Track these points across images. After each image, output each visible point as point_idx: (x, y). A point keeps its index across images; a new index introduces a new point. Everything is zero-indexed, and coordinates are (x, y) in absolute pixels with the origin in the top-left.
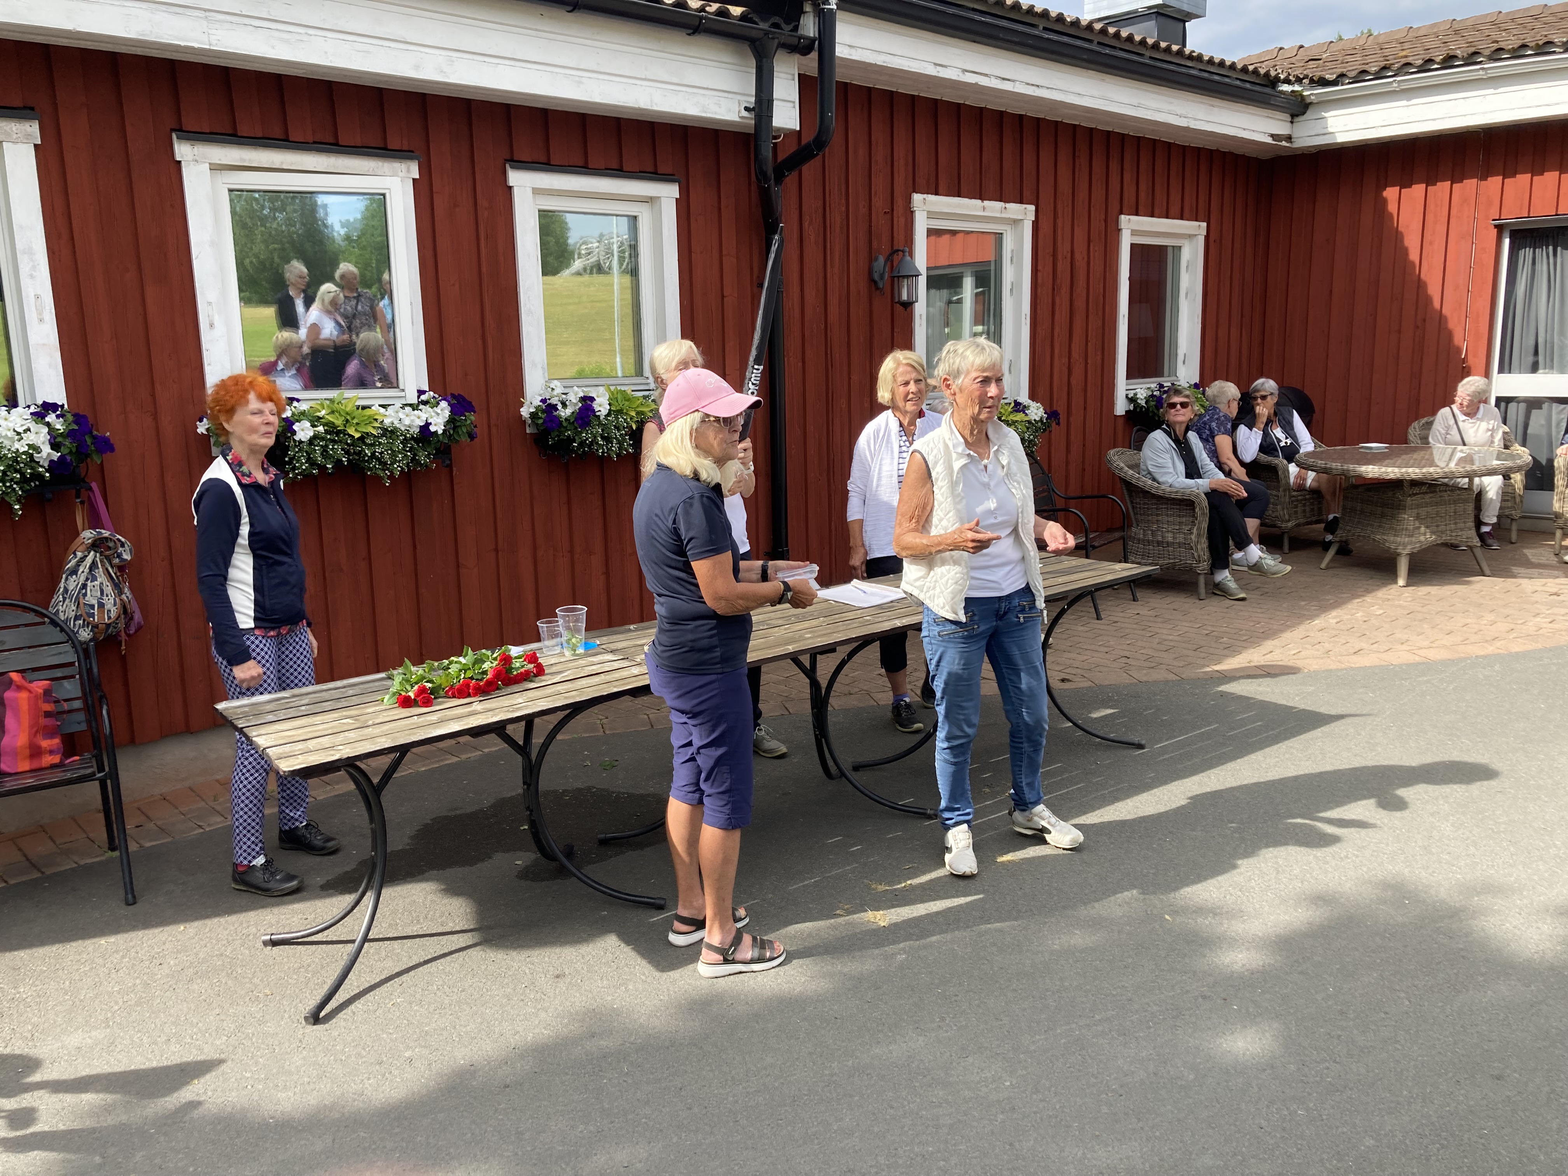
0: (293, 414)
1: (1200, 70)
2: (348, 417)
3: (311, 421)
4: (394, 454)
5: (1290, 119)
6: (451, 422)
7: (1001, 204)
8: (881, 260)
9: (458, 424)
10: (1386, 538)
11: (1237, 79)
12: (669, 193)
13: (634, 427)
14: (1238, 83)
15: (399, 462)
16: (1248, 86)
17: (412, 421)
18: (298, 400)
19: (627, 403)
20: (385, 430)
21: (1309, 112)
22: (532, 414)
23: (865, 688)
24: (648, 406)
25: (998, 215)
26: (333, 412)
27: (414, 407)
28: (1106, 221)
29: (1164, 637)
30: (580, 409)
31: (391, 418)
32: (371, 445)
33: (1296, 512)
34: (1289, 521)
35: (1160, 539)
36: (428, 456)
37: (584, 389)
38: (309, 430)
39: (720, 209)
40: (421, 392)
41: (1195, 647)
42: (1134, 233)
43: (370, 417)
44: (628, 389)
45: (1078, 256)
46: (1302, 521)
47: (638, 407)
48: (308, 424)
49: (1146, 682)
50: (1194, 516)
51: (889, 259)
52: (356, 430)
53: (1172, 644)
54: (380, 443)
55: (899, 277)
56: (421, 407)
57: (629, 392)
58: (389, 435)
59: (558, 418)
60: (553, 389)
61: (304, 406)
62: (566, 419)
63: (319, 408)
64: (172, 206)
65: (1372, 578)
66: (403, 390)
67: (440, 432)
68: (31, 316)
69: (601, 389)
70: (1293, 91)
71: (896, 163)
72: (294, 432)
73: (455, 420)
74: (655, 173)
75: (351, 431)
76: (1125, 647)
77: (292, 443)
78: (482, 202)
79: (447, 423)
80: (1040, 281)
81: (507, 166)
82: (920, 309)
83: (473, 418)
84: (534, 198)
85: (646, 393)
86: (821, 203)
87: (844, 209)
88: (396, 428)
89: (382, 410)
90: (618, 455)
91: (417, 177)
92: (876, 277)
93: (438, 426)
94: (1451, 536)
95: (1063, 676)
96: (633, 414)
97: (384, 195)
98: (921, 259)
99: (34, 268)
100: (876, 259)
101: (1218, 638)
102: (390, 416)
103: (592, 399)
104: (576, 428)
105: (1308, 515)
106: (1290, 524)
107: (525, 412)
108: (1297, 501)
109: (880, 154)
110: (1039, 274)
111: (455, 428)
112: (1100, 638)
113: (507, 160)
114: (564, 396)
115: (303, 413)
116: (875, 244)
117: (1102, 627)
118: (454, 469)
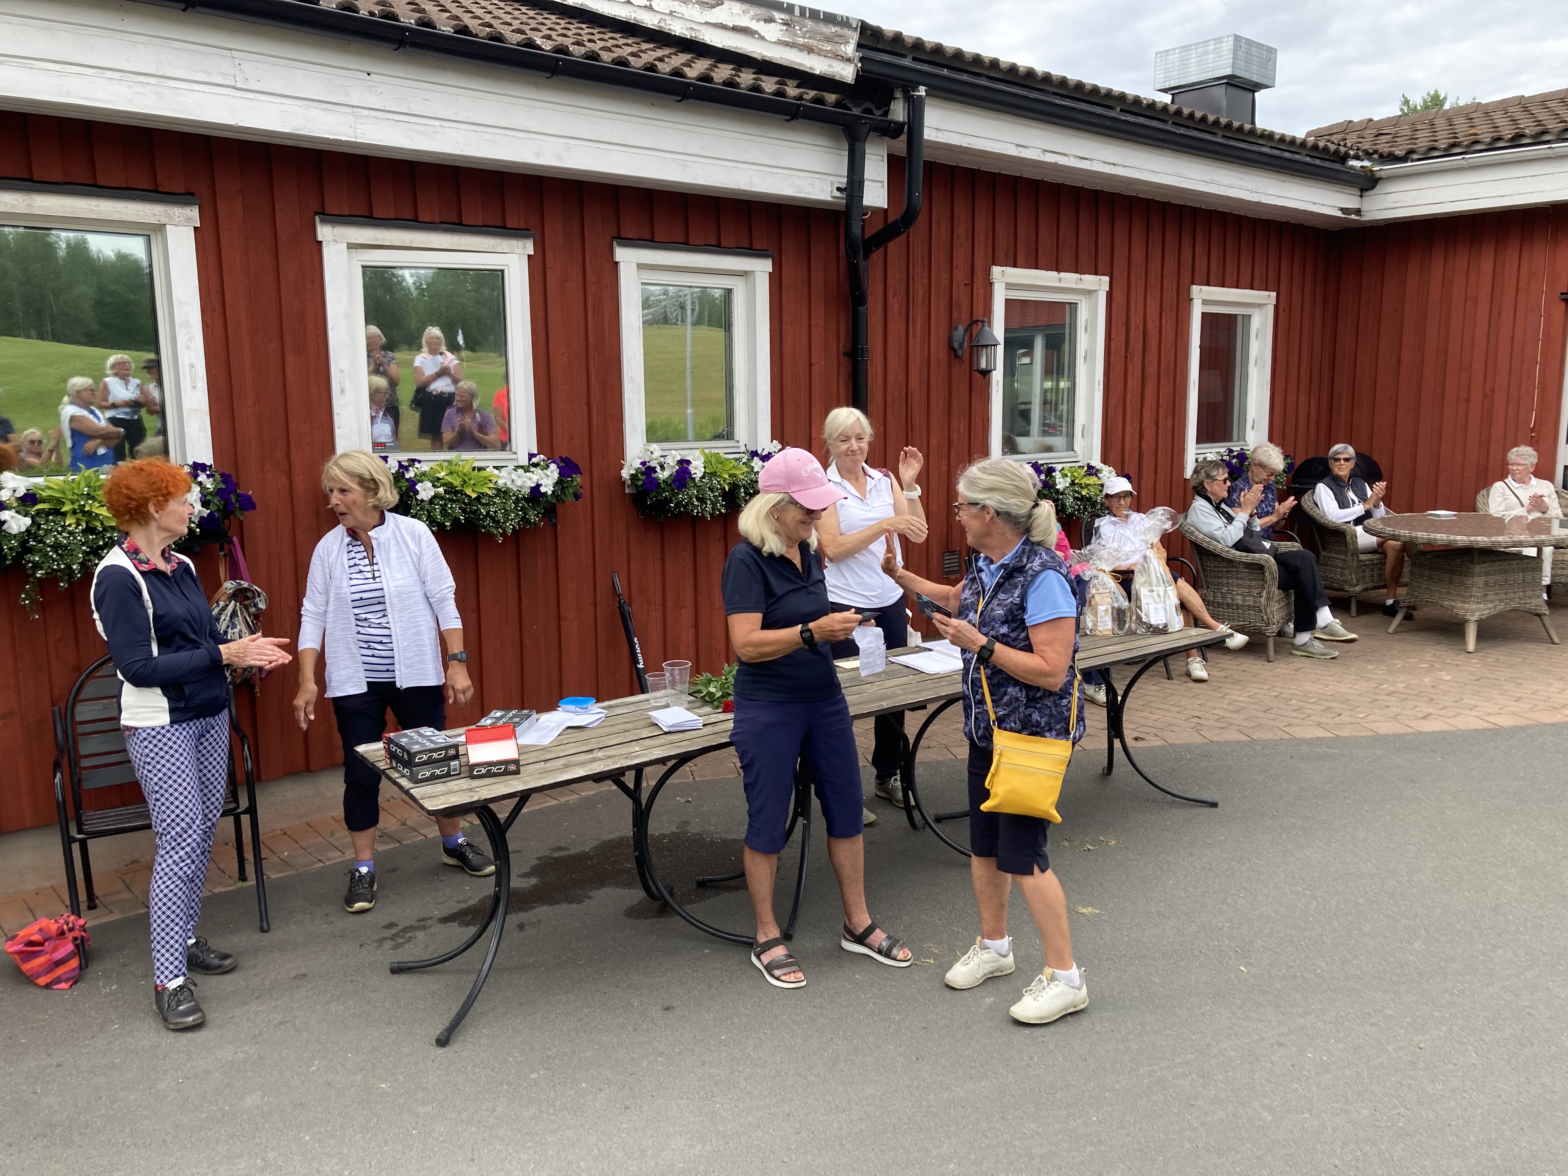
0: (416, 475)
1: (1272, 147)
2: (466, 479)
3: (431, 481)
4: (507, 513)
5: (1359, 193)
6: (559, 483)
7: (1077, 275)
8: (961, 329)
9: (566, 485)
10: (1453, 604)
11: (1307, 155)
12: (762, 267)
13: (727, 489)
14: (1308, 159)
15: (512, 520)
16: (1318, 162)
17: (524, 482)
18: (419, 462)
19: (720, 466)
20: (499, 490)
21: (1378, 187)
22: (632, 475)
23: (943, 742)
24: (739, 469)
25: (1074, 286)
26: (451, 473)
27: (526, 469)
28: (1178, 291)
29: (1234, 698)
30: (677, 471)
31: (504, 479)
32: (486, 504)
33: (1364, 577)
34: (1357, 585)
35: (1229, 601)
36: (537, 515)
37: (682, 452)
38: (431, 490)
39: (810, 282)
40: (531, 456)
41: (1265, 708)
42: (1205, 302)
43: (485, 478)
44: (721, 452)
45: (1150, 325)
46: (1370, 585)
47: (730, 469)
48: (430, 485)
49: (1217, 742)
50: (1263, 580)
51: (969, 328)
52: (473, 490)
53: (1242, 705)
54: (494, 503)
55: (978, 346)
56: (532, 469)
57: (722, 455)
58: (502, 495)
59: (656, 480)
60: (652, 452)
61: (425, 467)
62: (664, 481)
63: (438, 468)
64: (313, 282)
65: (1440, 643)
66: (515, 453)
67: (550, 493)
68: (185, 384)
69: (697, 452)
70: (1362, 167)
71: (976, 238)
72: (417, 492)
73: (562, 480)
74: (751, 249)
75: (468, 491)
76: (1196, 707)
77: (414, 501)
78: (591, 277)
79: (556, 484)
80: (1113, 349)
81: (615, 243)
82: (997, 377)
83: (579, 479)
84: (638, 272)
85: (737, 456)
86: (905, 275)
87: (926, 281)
88: (508, 488)
89: (496, 472)
90: (711, 515)
91: (532, 253)
92: (956, 345)
93: (547, 488)
94: (1520, 603)
95: (1136, 734)
96: (726, 476)
97: (502, 271)
98: (998, 329)
99: (190, 340)
100: (956, 329)
101: (1287, 700)
102: (503, 477)
103: (688, 462)
104: (673, 489)
105: (1375, 579)
106: (1357, 588)
107: (625, 474)
108: (1365, 565)
109: (961, 230)
110: (1113, 343)
111: (563, 489)
112: (1172, 698)
113: (614, 238)
114: (662, 459)
115: (424, 474)
116: (955, 315)
117: (1173, 687)
118: (559, 526)
